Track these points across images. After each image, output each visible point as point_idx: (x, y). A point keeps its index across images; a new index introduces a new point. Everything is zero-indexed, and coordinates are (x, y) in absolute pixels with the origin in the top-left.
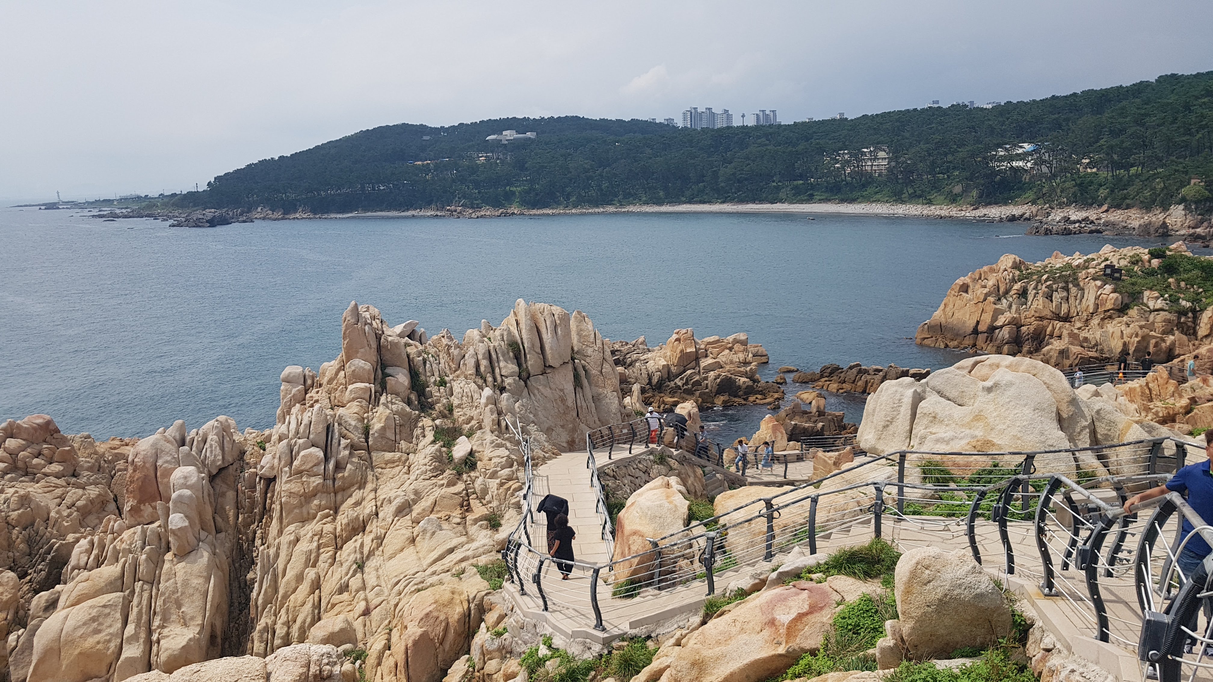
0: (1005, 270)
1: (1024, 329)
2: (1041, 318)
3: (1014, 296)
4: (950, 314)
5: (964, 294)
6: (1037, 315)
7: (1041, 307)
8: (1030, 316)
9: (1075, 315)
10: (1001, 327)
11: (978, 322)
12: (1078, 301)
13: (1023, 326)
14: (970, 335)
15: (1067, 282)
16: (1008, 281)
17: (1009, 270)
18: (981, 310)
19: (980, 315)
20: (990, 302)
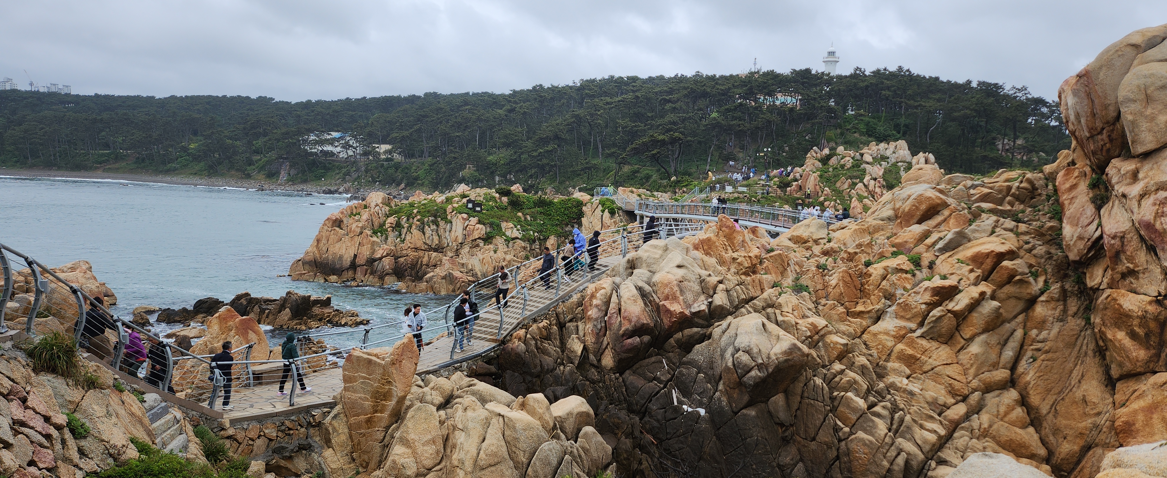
0: (377, 206)
2: (416, 249)
3: (389, 229)
4: (324, 250)
5: (337, 229)
6: (412, 246)
9: (446, 245)
10: (380, 259)
11: (355, 256)
12: (448, 233)
13: (400, 257)
14: (347, 269)
15: (435, 216)
16: (380, 215)
17: (381, 205)
18: (358, 243)
19: (357, 248)
20: (367, 235)
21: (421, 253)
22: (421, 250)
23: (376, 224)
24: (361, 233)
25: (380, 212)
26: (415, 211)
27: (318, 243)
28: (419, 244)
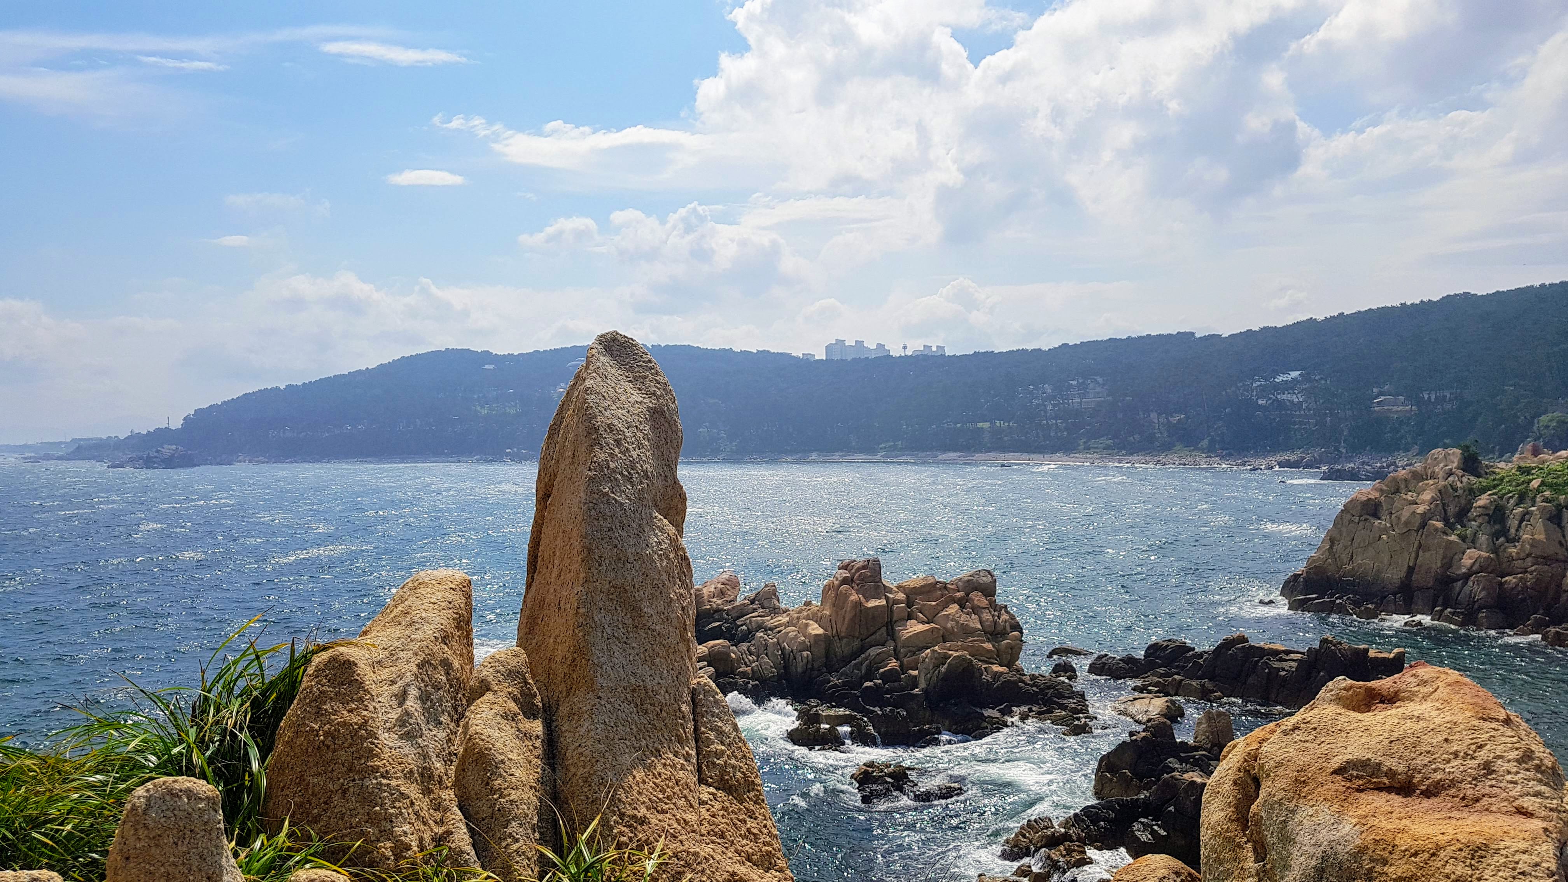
0: (1450, 473)
1: (1512, 580)
2: (1547, 559)
3: (1480, 520)
4: (1345, 558)
5: (1372, 520)
6: (1537, 552)
7: (1541, 537)
8: (1523, 555)
10: (1466, 577)
11: (1411, 570)
13: (1510, 574)
14: (1394, 594)
16: (1460, 492)
17: (1460, 472)
18: (1416, 545)
19: (1413, 555)
20: (1436, 530)
22: (1557, 560)
23: (1452, 509)
24: (1423, 525)
25: (1459, 485)
26: (1535, 484)
27: (1331, 547)
28: (1551, 547)
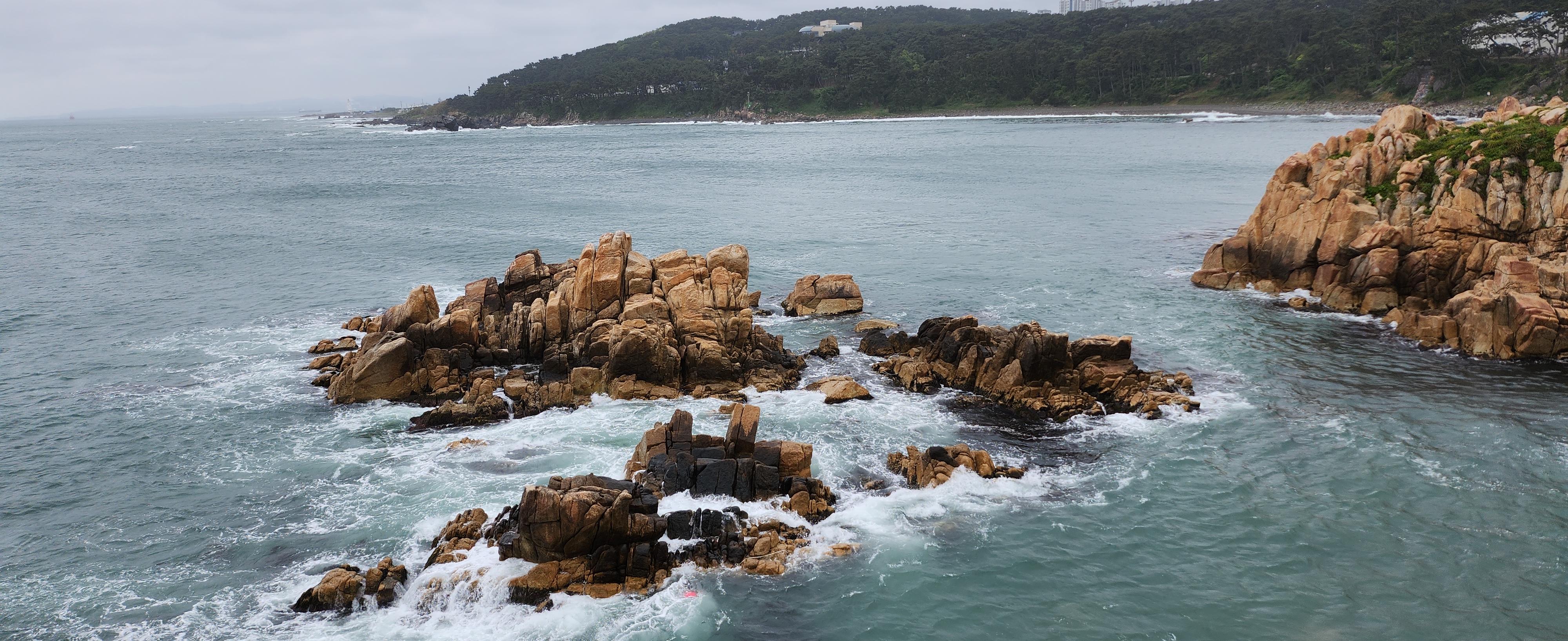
0: (1388, 134)
1: (1417, 255)
2: (1456, 232)
3: (1402, 187)
5: (1297, 186)
7: (1457, 209)
8: (1432, 228)
9: (1537, 224)
10: (1365, 251)
11: (1318, 242)
12: (1546, 195)
13: (1416, 249)
14: (1300, 268)
15: (1522, 155)
16: (1390, 156)
18: (1326, 216)
19: (1323, 226)
20: (1346, 199)
21: (1465, 242)
22: (1470, 234)
23: (1376, 175)
24: (1335, 194)
25: (1390, 148)
28: (1467, 220)
